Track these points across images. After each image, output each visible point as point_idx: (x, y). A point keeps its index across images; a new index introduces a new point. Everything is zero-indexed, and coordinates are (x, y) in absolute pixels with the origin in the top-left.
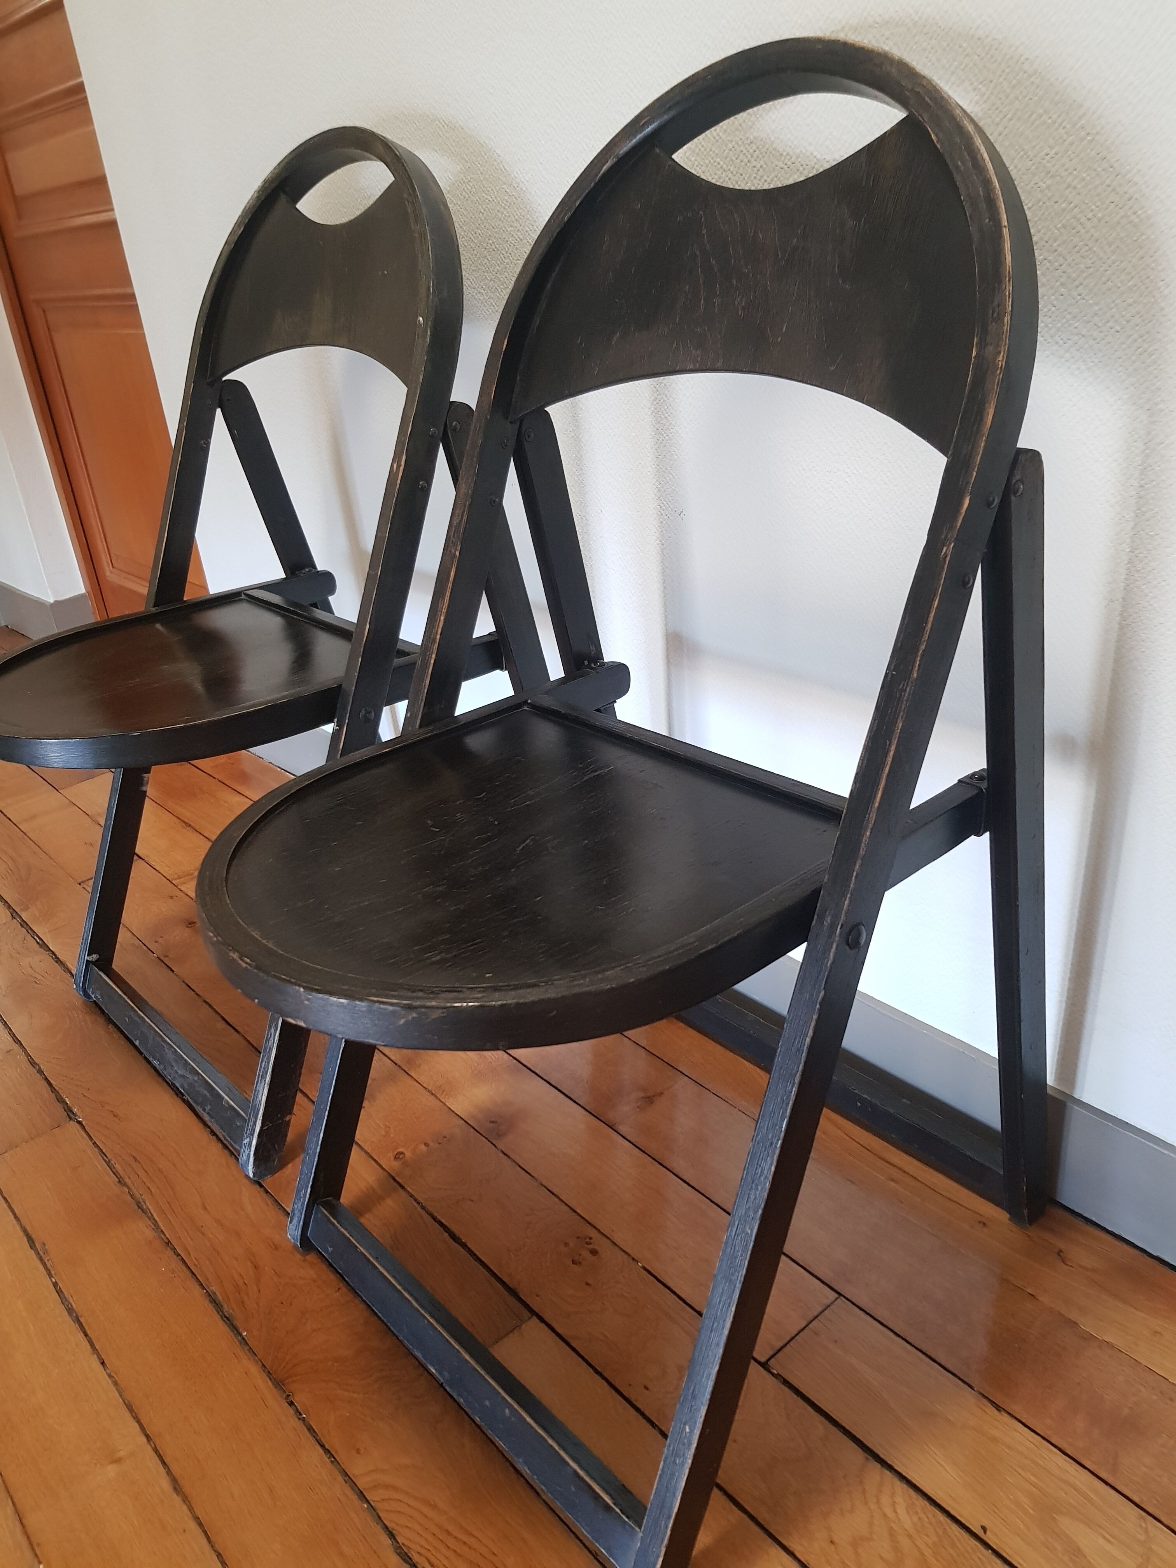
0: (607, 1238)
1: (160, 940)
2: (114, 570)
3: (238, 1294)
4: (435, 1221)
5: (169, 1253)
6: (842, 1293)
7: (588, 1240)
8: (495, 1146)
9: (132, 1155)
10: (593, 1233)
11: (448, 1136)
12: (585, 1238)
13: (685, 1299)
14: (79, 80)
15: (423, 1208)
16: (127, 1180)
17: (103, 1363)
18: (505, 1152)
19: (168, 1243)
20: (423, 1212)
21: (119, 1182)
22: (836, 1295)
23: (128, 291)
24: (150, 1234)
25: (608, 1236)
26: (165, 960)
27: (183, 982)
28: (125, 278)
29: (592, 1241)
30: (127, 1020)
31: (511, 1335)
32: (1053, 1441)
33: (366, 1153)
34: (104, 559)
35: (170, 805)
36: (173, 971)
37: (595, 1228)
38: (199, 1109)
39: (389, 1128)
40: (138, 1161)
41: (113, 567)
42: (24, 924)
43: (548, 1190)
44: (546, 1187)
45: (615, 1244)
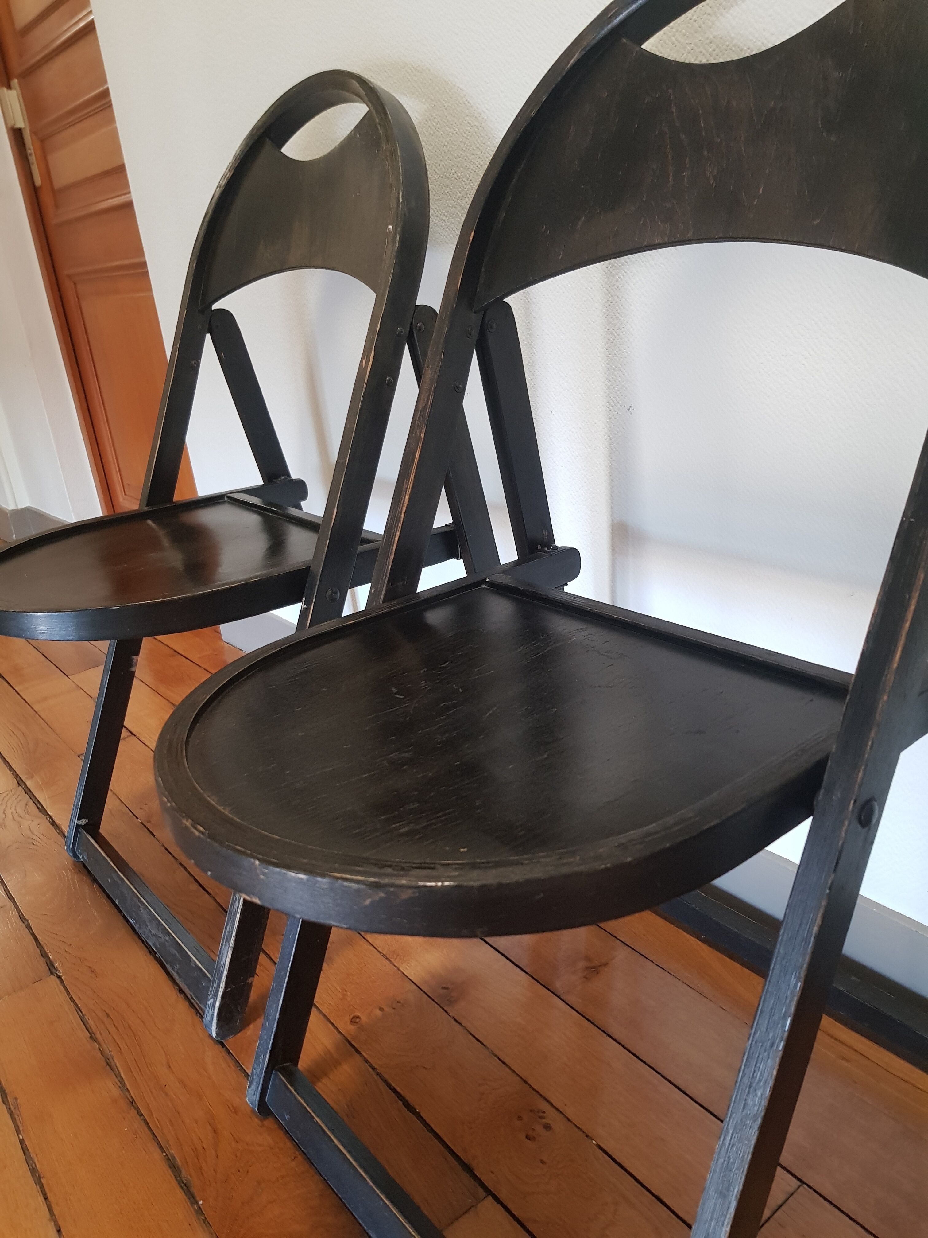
1: (144, 807)
2: (126, 497)
3: (196, 1159)
4: (390, 1089)
5: (133, 1112)
6: (804, 1180)
7: (541, 1114)
9: (105, 1011)
10: (544, 1106)
11: (402, 1002)
13: (642, 1182)
14: (105, 87)
15: (378, 1074)
16: (98, 1036)
17: (59, 1231)
18: (456, 1018)
19: (132, 1102)
20: (377, 1078)
21: (91, 1037)
22: (799, 1183)
23: (141, 260)
24: (115, 1091)
25: (561, 1109)
26: (148, 825)
27: (163, 846)
28: (139, 250)
29: (544, 1115)
30: (109, 880)
31: (467, 1215)
33: (325, 1016)
34: (118, 488)
35: (162, 689)
36: (154, 835)
37: (547, 1101)
38: (169, 967)
39: (346, 991)
40: (110, 1018)
41: (125, 494)
42: (28, 791)
43: (500, 1060)
44: (496, 1056)
45: (569, 1120)
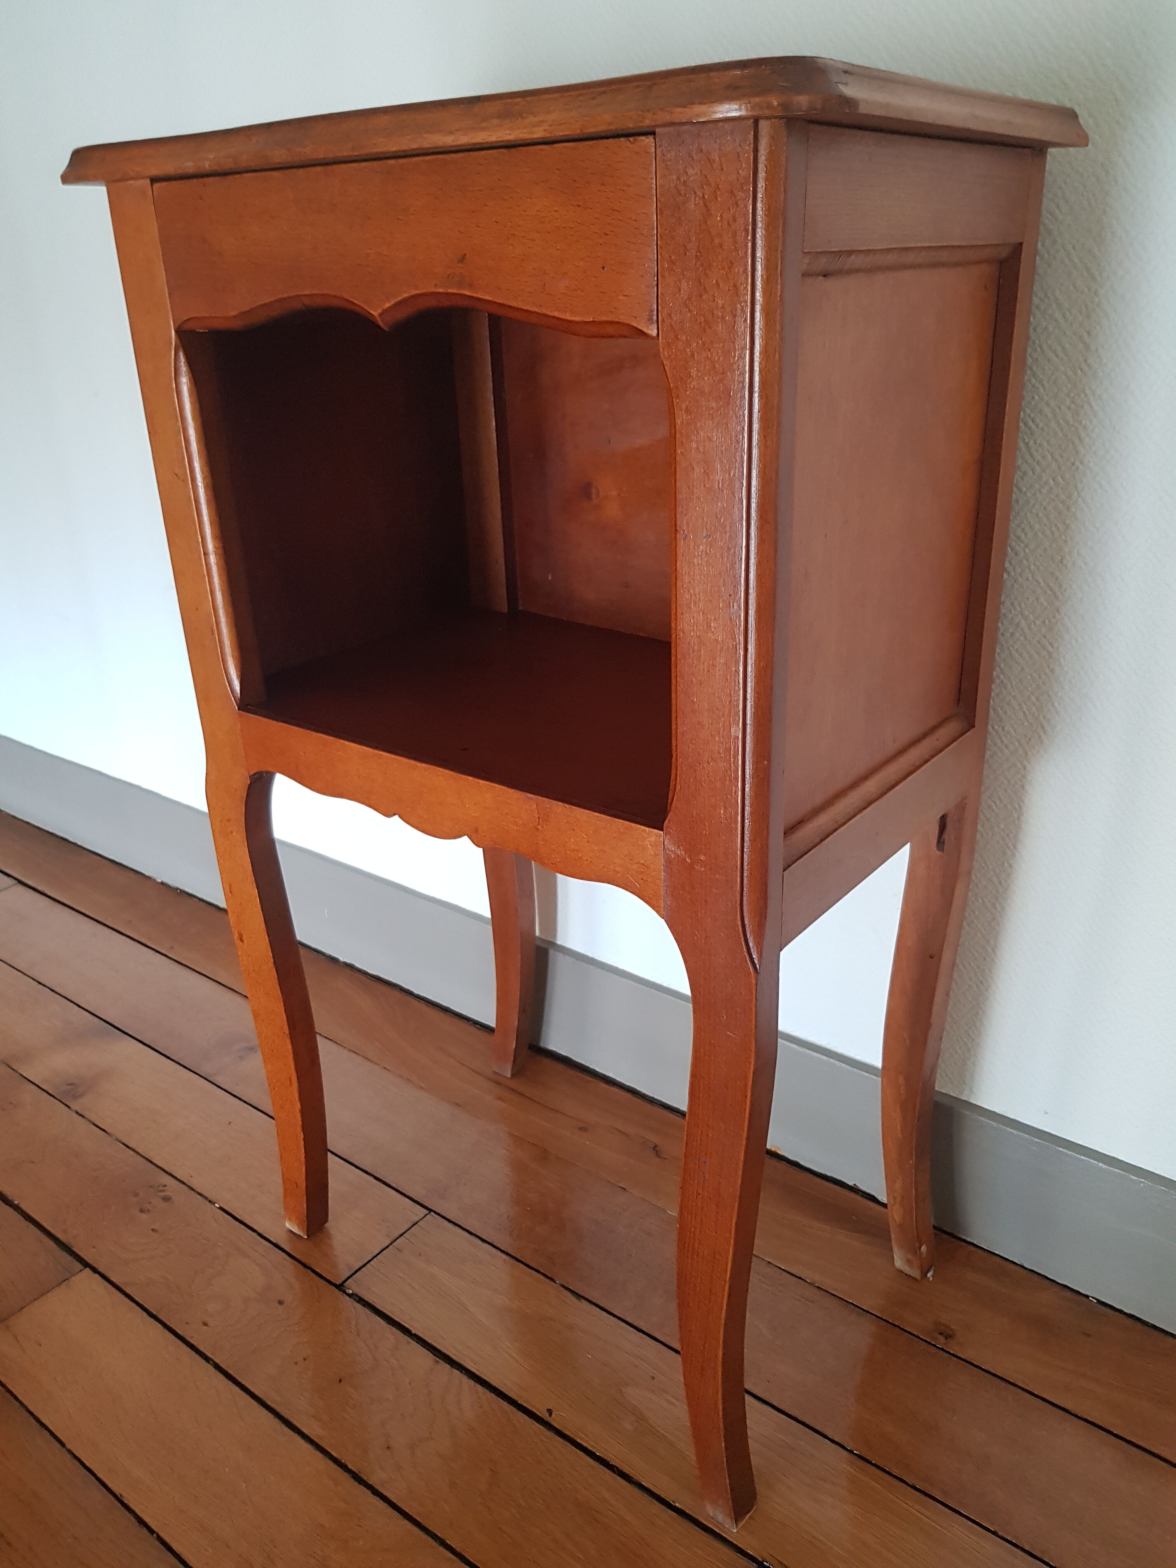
0: (184, 1183)
8: (69, 1107)
12: (159, 1186)
32: (631, 1322)
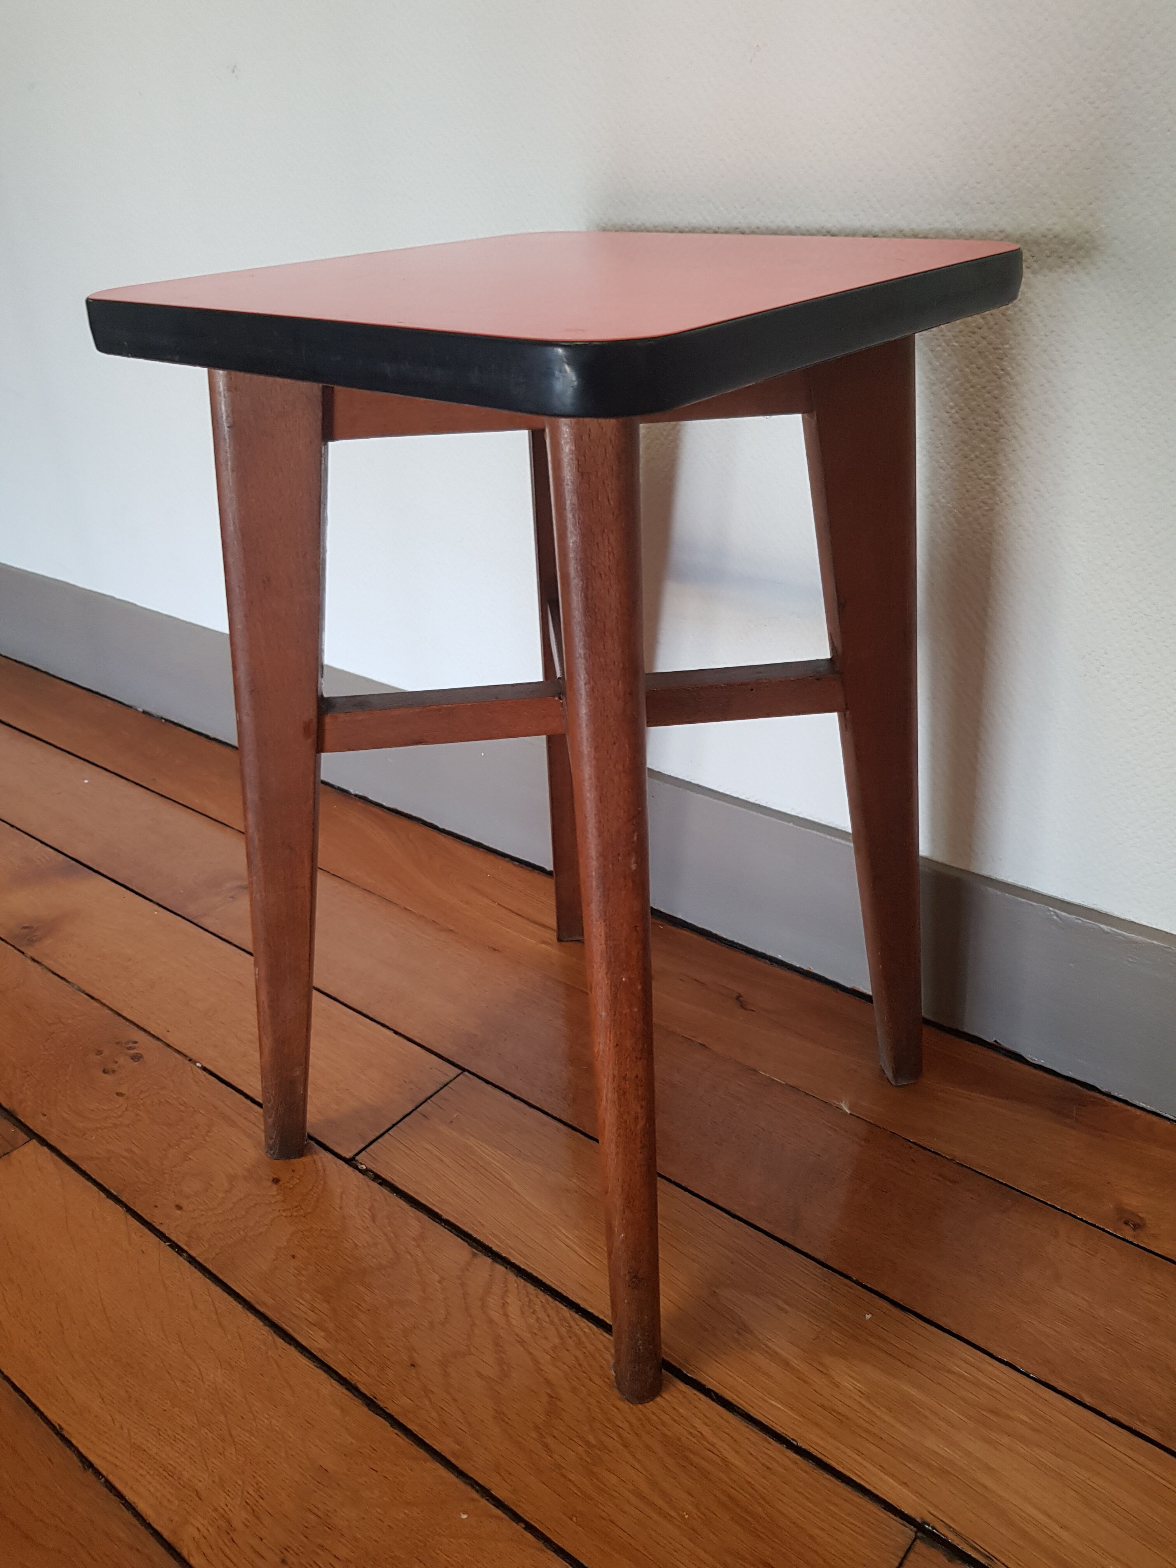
0: (158, 1039)
6: (467, 1067)
7: (131, 1045)
8: (23, 953)
10: (140, 1036)
12: (127, 1042)
18: (36, 957)
25: (161, 1037)
29: (135, 1045)
32: (721, 1204)
43: (86, 994)
44: (84, 992)
45: (168, 1046)
